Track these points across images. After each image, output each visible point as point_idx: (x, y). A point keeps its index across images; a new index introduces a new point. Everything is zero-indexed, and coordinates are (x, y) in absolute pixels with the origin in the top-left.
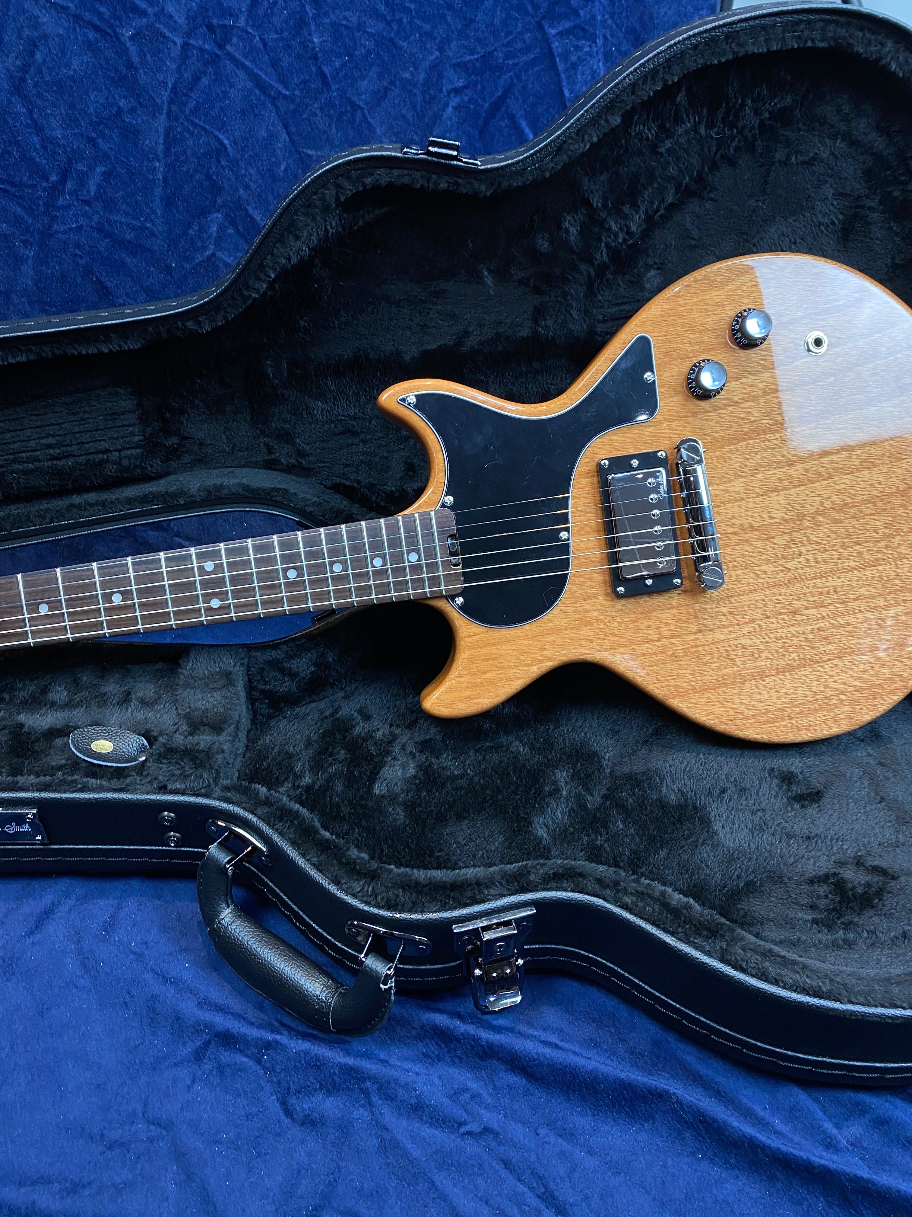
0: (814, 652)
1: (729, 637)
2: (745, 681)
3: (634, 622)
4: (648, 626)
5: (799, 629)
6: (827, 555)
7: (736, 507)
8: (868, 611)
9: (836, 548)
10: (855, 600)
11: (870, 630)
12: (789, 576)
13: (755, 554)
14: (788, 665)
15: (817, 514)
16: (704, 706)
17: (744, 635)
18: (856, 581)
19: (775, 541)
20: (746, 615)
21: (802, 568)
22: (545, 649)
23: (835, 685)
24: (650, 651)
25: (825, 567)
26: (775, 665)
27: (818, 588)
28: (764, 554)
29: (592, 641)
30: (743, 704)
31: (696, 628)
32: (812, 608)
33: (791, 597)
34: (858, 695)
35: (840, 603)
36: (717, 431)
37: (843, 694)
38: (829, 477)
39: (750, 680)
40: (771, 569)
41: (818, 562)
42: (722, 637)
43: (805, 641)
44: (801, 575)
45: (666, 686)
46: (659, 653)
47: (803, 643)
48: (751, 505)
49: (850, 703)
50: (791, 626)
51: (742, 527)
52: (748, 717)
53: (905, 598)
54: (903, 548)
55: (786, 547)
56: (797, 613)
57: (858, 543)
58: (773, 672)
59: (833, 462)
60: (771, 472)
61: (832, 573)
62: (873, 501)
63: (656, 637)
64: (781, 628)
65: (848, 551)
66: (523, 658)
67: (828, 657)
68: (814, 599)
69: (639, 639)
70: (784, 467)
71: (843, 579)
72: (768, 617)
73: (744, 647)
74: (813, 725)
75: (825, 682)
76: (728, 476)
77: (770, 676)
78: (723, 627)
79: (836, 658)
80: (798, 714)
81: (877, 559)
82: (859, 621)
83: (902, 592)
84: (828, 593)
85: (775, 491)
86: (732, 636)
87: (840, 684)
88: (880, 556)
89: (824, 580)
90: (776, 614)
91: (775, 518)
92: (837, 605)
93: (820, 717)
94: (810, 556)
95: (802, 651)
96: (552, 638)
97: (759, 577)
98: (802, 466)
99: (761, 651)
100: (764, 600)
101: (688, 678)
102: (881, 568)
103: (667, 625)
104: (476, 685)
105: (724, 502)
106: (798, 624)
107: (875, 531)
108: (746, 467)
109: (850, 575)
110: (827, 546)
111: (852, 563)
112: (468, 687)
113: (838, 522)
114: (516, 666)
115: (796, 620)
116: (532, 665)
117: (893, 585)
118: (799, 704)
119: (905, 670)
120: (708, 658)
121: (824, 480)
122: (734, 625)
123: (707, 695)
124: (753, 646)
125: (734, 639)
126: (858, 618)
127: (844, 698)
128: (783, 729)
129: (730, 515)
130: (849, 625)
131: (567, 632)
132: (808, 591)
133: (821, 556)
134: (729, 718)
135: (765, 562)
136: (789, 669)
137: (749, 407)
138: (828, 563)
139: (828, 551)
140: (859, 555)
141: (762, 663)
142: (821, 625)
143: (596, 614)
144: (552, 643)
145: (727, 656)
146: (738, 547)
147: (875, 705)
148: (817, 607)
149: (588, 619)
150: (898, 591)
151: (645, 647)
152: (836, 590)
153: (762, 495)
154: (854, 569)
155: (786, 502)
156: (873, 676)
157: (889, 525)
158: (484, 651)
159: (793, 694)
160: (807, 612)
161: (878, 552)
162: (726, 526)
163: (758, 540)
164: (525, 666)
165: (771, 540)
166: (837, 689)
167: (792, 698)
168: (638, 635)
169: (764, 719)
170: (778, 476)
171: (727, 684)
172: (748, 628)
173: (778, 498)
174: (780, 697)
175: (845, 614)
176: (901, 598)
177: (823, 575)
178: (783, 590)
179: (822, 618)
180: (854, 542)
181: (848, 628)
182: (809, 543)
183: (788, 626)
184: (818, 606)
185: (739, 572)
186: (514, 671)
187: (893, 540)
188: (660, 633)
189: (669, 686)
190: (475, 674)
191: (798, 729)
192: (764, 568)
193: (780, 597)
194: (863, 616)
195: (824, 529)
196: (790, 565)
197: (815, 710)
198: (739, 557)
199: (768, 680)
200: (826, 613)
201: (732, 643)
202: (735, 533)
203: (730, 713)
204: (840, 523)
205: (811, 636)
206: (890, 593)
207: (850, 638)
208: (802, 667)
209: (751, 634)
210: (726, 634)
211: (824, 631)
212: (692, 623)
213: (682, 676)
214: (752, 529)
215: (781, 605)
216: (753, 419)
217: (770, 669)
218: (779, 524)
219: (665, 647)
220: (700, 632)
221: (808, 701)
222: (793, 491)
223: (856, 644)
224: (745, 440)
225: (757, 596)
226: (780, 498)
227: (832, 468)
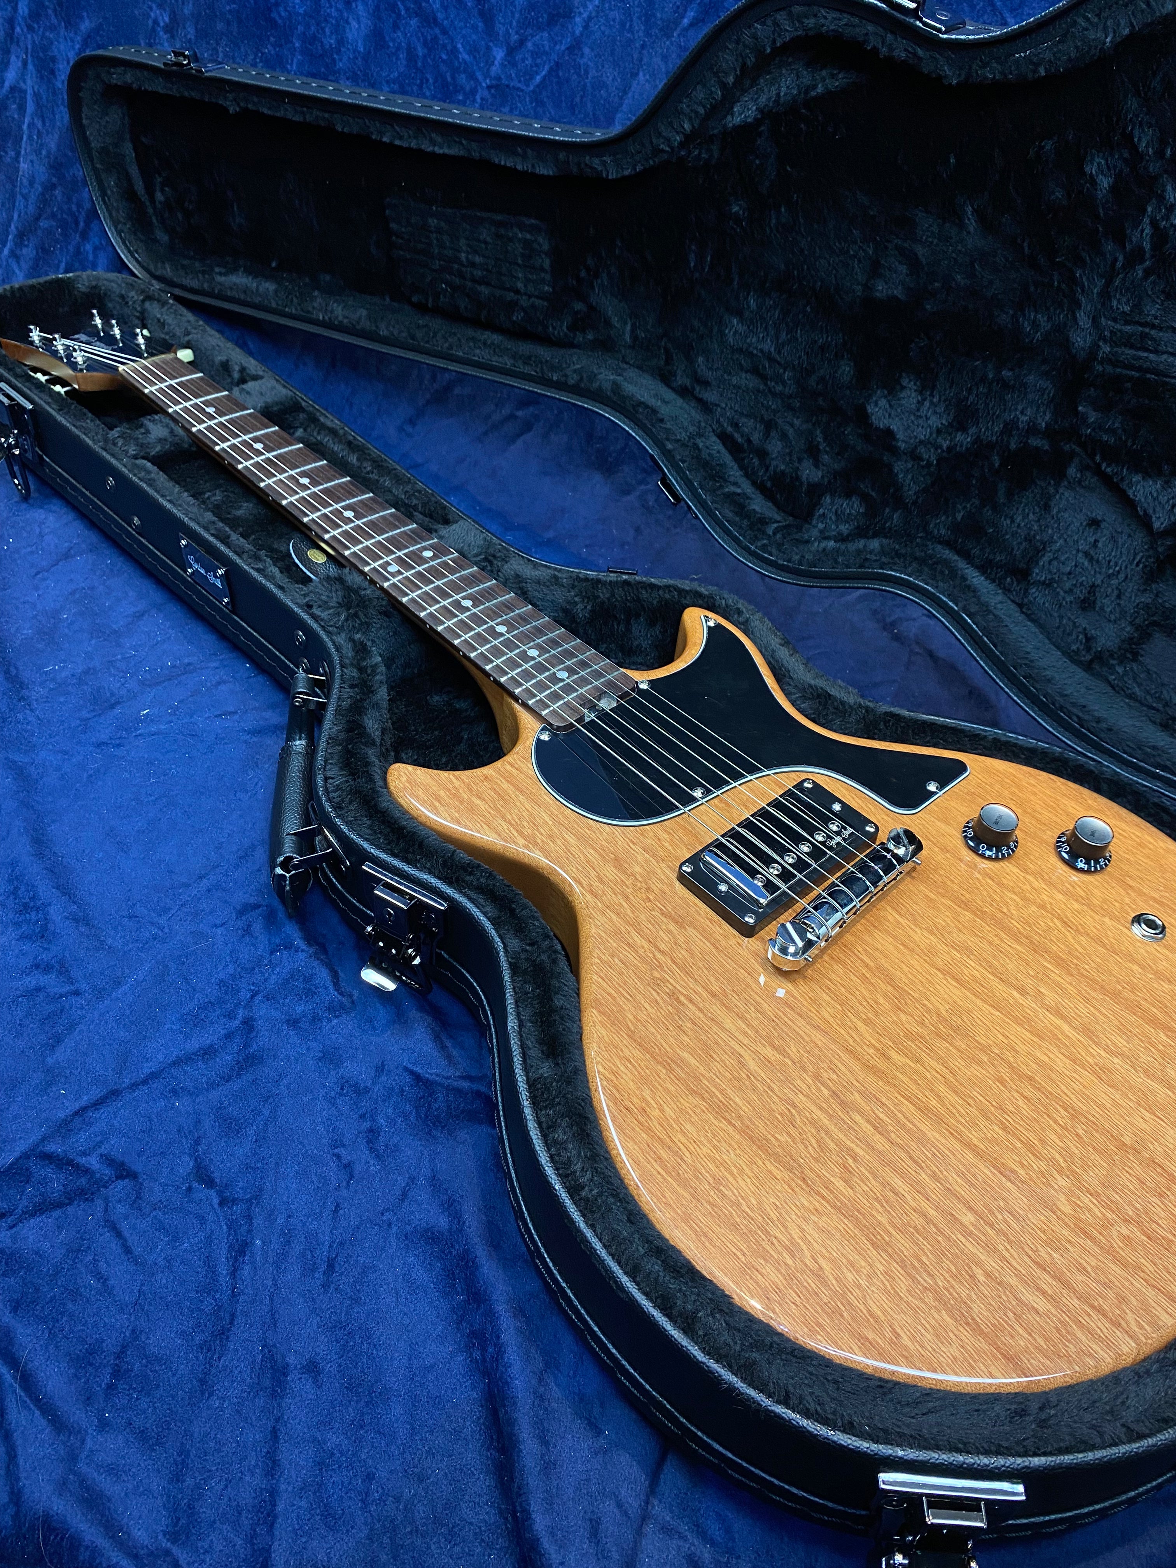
0: (816, 1166)
1: (737, 1034)
2: (696, 1093)
3: (663, 914)
4: (670, 932)
5: (826, 1122)
6: (952, 1097)
7: (896, 948)
8: (937, 1208)
9: (970, 1101)
10: (934, 1177)
11: (917, 1230)
12: (880, 1064)
13: (865, 1003)
14: (767, 1140)
15: (984, 1049)
16: (619, 1057)
17: (756, 1053)
18: (959, 1161)
19: (903, 1017)
20: (783, 1039)
21: (904, 1073)
22: (554, 842)
23: (795, 1233)
24: (641, 951)
25: (934, 1103)
26: (750, 1120)
27: (901, 1112)
28: (876, 1014)
29: (601, 881)
30: (662, 1110)
31: (715, 987)
32: (868, 1121)
33: (857, 1084)
34: (811, 1282)
35: (911, 1158)
36: (953, 882)
37: (793, 1256)
38: (1040, 1037)
39: (703, 1099)
40: (867, 1036)
41: (932, 1090)
42: (728, 1024)
43: (818, 1142)
44: (895, 1078)
45: (609, 994)
46: (647, 963)
47: (813, 1141)
48: (913, 962)
49: (790, 1277)
50: (821, 1108)
51: (880, 969)
52: (648, 1130)
53: (1007, 1255)
54: (1063, 1198)
55: (909, 1035)
56: (843, 1104)
57: (1005, 1129)
58: (738, 1124)
59: (1058, 1028)
60: (973, 964)
61: (939, 1120)
62: (1075, 1115)
63: (663, 947)
64: (807, 1096)
65: (982, 1123)
66: (526, 824)
67: (824, 1192)
68: (882, 1116)
69: (645, 930)
70: (992, 973)
71: (943, 1141)
72: (804, 1068)
73: (740, 1063)
74: (710, 1240)
75: (787, 1213)
76: (920, 919)
77: (730, 1123)
78: (742, 1018)
79: (834, 1207)
80: (709, 1203)
81: (1013, 1171)
82: (913, 1204)
83: (1010, 1242)
84: (908, 1131)
85: (957, 981)
86: (741, 1037)
87: (804, 1239)
88: (1021, 1172)
89: (917, 1113)
90: (817, 1077)
91: (928, 1000)
92: (903, 1155)
93: (731, 1242)
94: (927, 1074)
95: (801, 1147)
96: (572, 840)
97: (843, 1025)
98: (1016, 994)
99: (755, 1089)
100: (821, 1050)
101: (642, 1016)
102: (1009, 1184)
103: (689, 951)
104: (456, 796)
105: (887, 931)
106: (831, 1117)
107: (1041, 1140)
108: (949, 933)
109: (958, 1146)
110: (963, 1089)
111: (974, 1137)
112: (449, 790)
113: (1002, 1082)
114: (510, 823)
115: (834, 1111)
116: (524, 837)
117: (1005, 1221)
118: (724, 1195)
119: (913, 1338)
120: (689, 1025)
121: (1030, 1032)
122: (757, 1032)
123: (637, 1053)
124: (750, 1074)
125: (740, 1043)
126: (914, 1199)
127: (790, 1262)
128: (668, 1194)
129: (880, 947)
130: (896, 1194)
131: (592, 852)
132: (884, 1100)
133: (942, 1089)
134: (627, 1103)
135: (867, 1022)
136: (762, 1144)
137: (1011, 899)
138: (943, 1105)
139: (956, 1093)
140: (994, 1141)
141: (737, 1100)
142: (858, 1150)
143: (637, 869)
144: (566, 843)
145: (711, 1048)
146: (853, 977)
147: (819, 1325)
148: (875, 1128)
149: (626, 866)
150: (1005, 1235)
151: (639, 941)
152: (922, 1140)
153: (939, 970)
154: (970, 1146)
155: (960, 1003)
156: (859, 1287)
157: (1068, 1155)
158: (505, 785)
159: (732, 1174)
160: (858, 1118)
161: (1022, 1165)
162: (865, 950)
163: (885, 996)
164: (517, 831)
165: (899, 1012)
166: (792, 1240)
167: (723, 1178)
168: (650, 926)
169: (663, 1154)
170: (977, 974)
171: (671, 1070)
172: (768, 1052)
173: (956, 992)
174: (713, 1160)
175: (904, 1176)
176: (1001, 1248)
177: (925, 1110)
178: (856, 1067)
179: (869, 1145)
180: (1002, 1123)
181: (890, 1194)
182: (939, 1059)
183: (816, 1104)
184: (879, 1127)
185: (828, 998)
186: (503, 823)
187: (1057, 1176)
188: (671, 949)
189: (614, 998)
190: (471, 790)
191: (686, 1218)
192: (860, 1024)
193: (843, 1068)
194: (924, 1204)
195: (976, 1071)
196: (893, 1054)
197: (735, 1226)
198: (844, 987)
199: (723, 1124)
200: (879, 1147)
201: (733, 1043)
202: (867, 966)
203: (635, 1100)
204: (1005, 1087)
205: (832, 1145)
206: (991, 1226)
207: (879, 1207)
208: (780, 1162)
209: (765, 1062)
210: (738, 1028)
211: (855, 1160)
212: (717, 979)
213: (639, 1007)
214: (890, 980)
215: (834, 1077)
216: (1005, 910)
217: (740, 1117)
218: (929, 1011)
219: (660, 966)
220: (714, 995)
221: (739, 1205)
222: (979, 1002)
223: (880, 1224)
224: (976, 915)
225: (818, 1037)
226: (955, 991)
227: (1051, 1032)
